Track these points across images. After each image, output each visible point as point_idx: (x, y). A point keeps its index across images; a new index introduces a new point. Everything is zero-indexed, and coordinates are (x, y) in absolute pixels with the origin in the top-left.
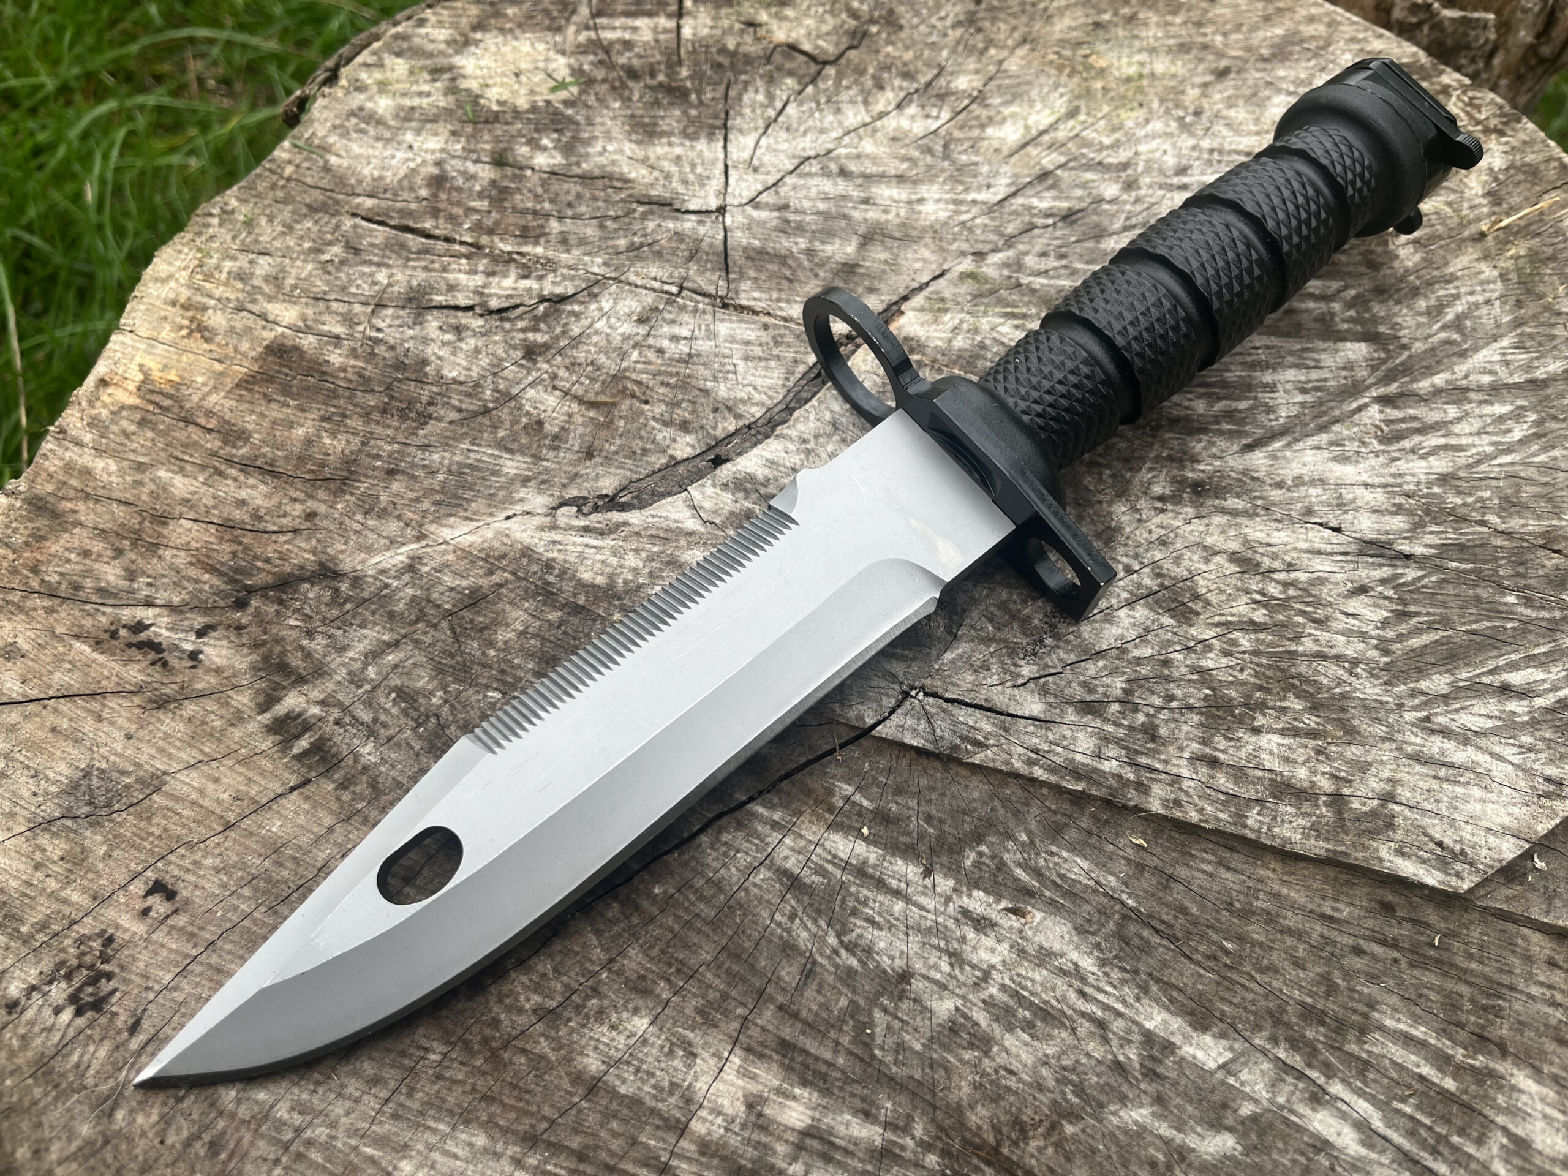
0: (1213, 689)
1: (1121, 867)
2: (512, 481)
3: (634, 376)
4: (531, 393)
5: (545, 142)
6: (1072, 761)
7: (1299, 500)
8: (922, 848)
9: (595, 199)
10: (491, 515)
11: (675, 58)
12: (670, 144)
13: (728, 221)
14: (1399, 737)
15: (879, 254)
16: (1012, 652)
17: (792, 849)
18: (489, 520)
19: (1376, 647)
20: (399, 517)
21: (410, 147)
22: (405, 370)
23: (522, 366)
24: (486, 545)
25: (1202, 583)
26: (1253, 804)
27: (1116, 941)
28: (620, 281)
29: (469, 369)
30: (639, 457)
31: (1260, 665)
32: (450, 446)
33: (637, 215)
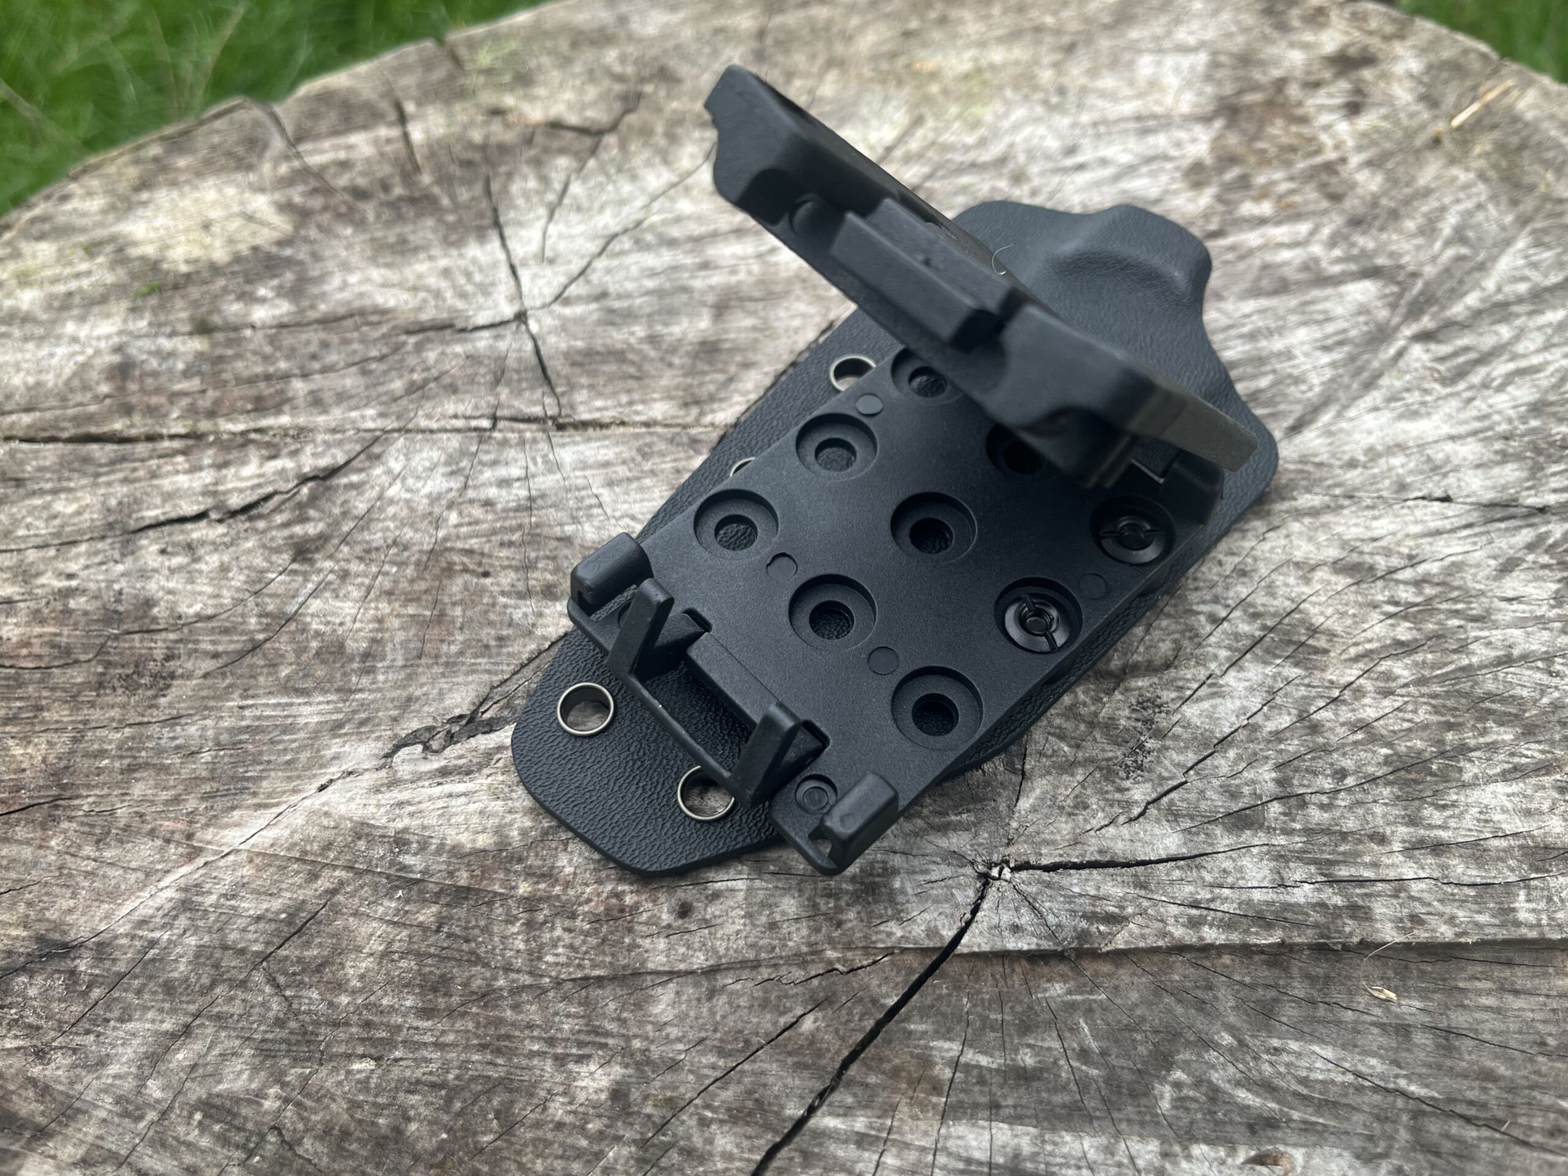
0: (1389, 745)
1: (1375, 1039)
2: (316, 734)
3: (459, 545)
4: (315, 605)
5: (262, 292)
6: (1249, 903)
7: (1383, 476)
8: (1091, 1104)
9: (345, 342)
10: (295, 791)
11: (409, 167)
12: (431, 258)
13: (534, 327)
15: (740, 324)
16: (1109, 772)
17: (900, 1171)
18: (294, 798)
20: (152, 834)
21: (75, 340)
22: (121, 621)
23: (295, 572)
24: (297, 837)
25: (1313, 610)
26: (1514, 889)
27: (1420, 1157)
28: (408, 431)
29: (218, 596)
30: (494, 651)
31: (1435, 696)
32: (211, 709)
33: (409, 348)
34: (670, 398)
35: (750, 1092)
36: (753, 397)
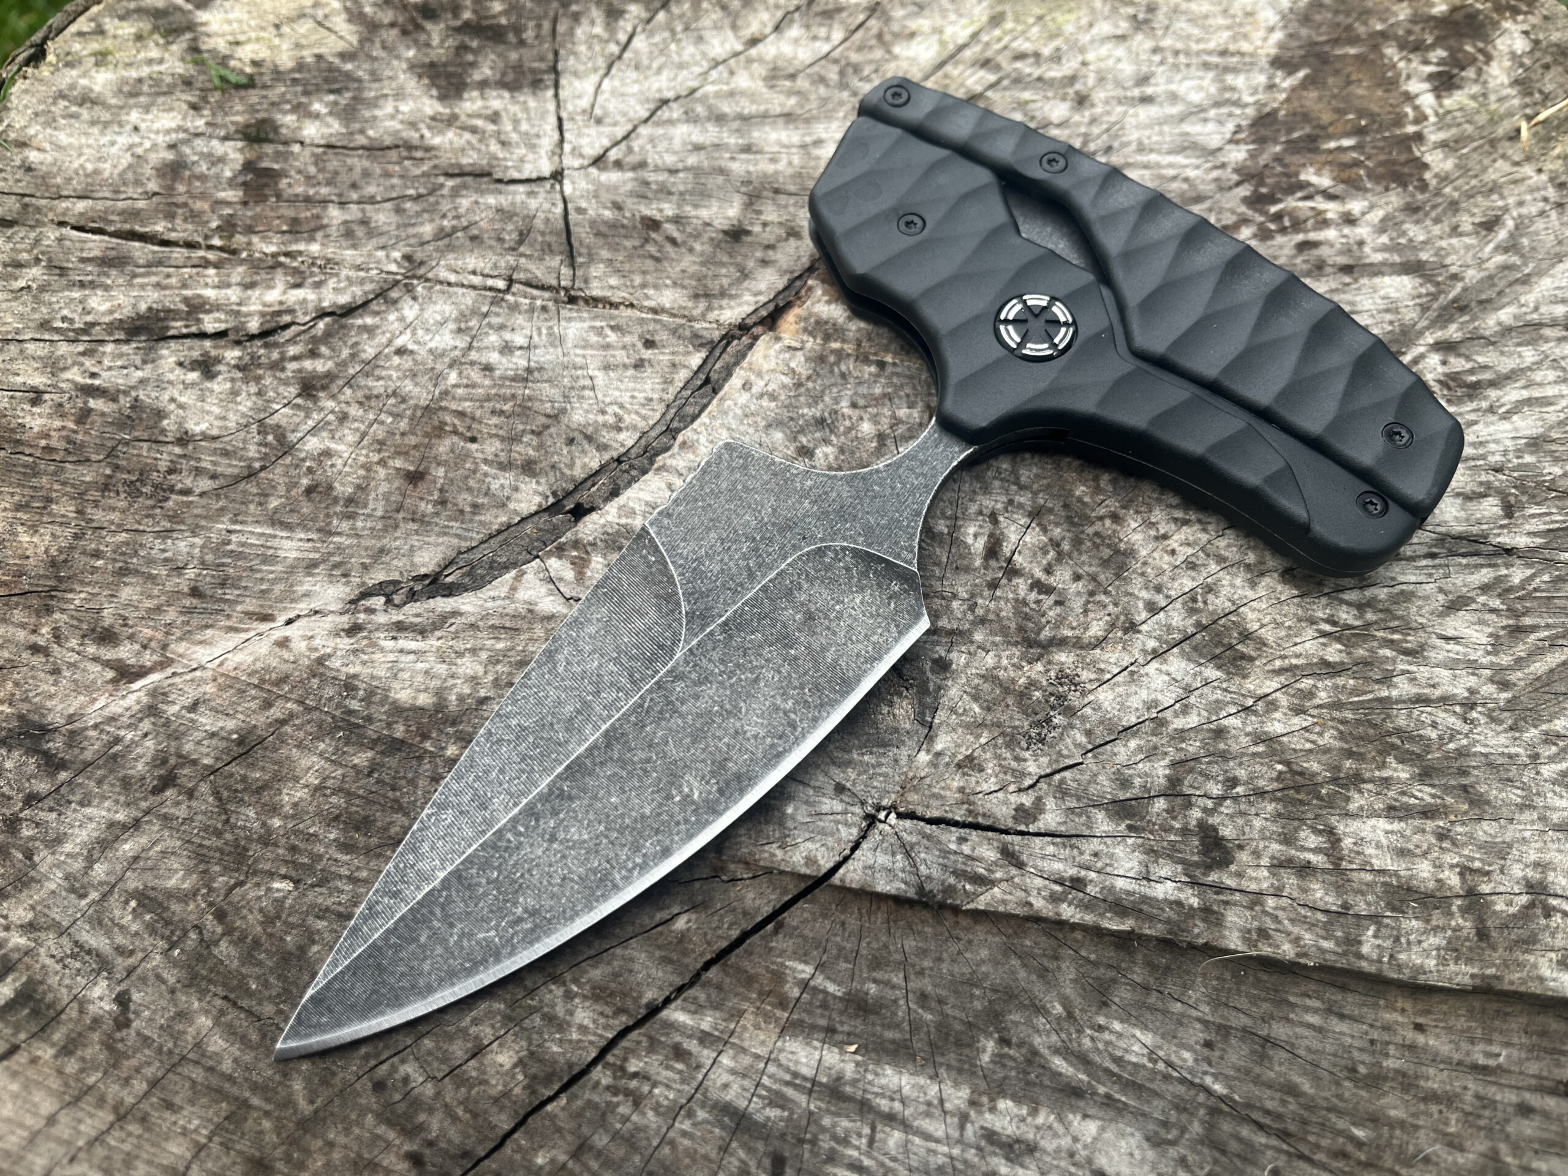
0: (1287, 763)
1: (1196, 1034)
2: (292, 570)
3: (454, 406)
4: (312, 442)
5: (317, 107)
6: (1111, 889)
8: (917, 1045)
9: (387, 175)
10: (266, 618)
12: (483, 97)
13: (568, 189)
14: (1539, 802)
15: (768, 217)
16: (1011, 742)
17: (733, 1072)
18: (264, 627)
19: (1491, 680)
20: (131, 638)
21: (136, 129)
22: (133, 427)
23: (298, 406)
24: (259, 665)
25: (1251, 616)
26: (1365, 923)
27: (1206, 1151)
28: (427, 280)
29: (224, 418)
30: (468, 516)
31: (1343, 722)
32: (203, 528)
33: (445, 191)
34: (684, 287)
35: (616, 975)
36: (763, 299)
